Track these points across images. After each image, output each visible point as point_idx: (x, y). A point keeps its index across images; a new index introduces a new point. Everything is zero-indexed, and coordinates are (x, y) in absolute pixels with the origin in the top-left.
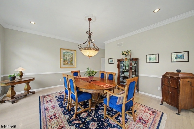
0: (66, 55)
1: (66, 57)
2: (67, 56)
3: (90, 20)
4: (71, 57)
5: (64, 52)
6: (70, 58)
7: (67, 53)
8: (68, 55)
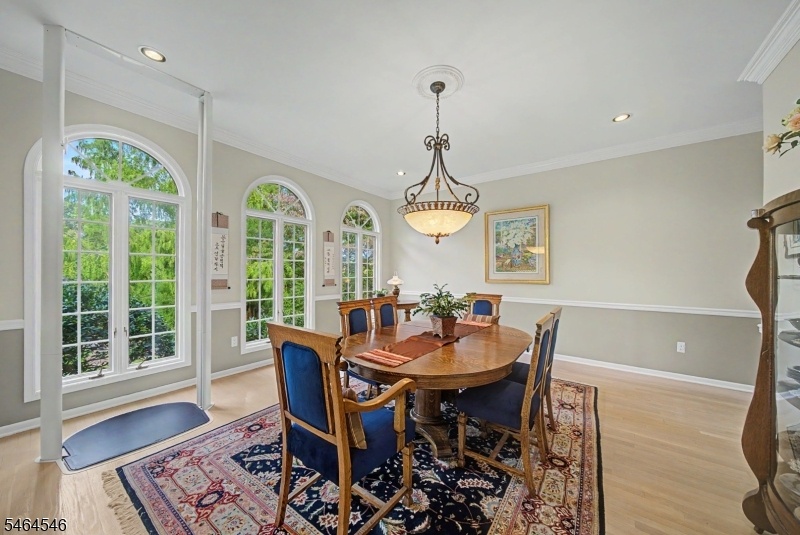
0: (506, 233)
1: (504, 240)
2: (509, 237)
3: (438, 87)
4: (528, 236)
5: (498, 224)
6: (523, 244)
7: (507, 224)
8: (515, 231)
